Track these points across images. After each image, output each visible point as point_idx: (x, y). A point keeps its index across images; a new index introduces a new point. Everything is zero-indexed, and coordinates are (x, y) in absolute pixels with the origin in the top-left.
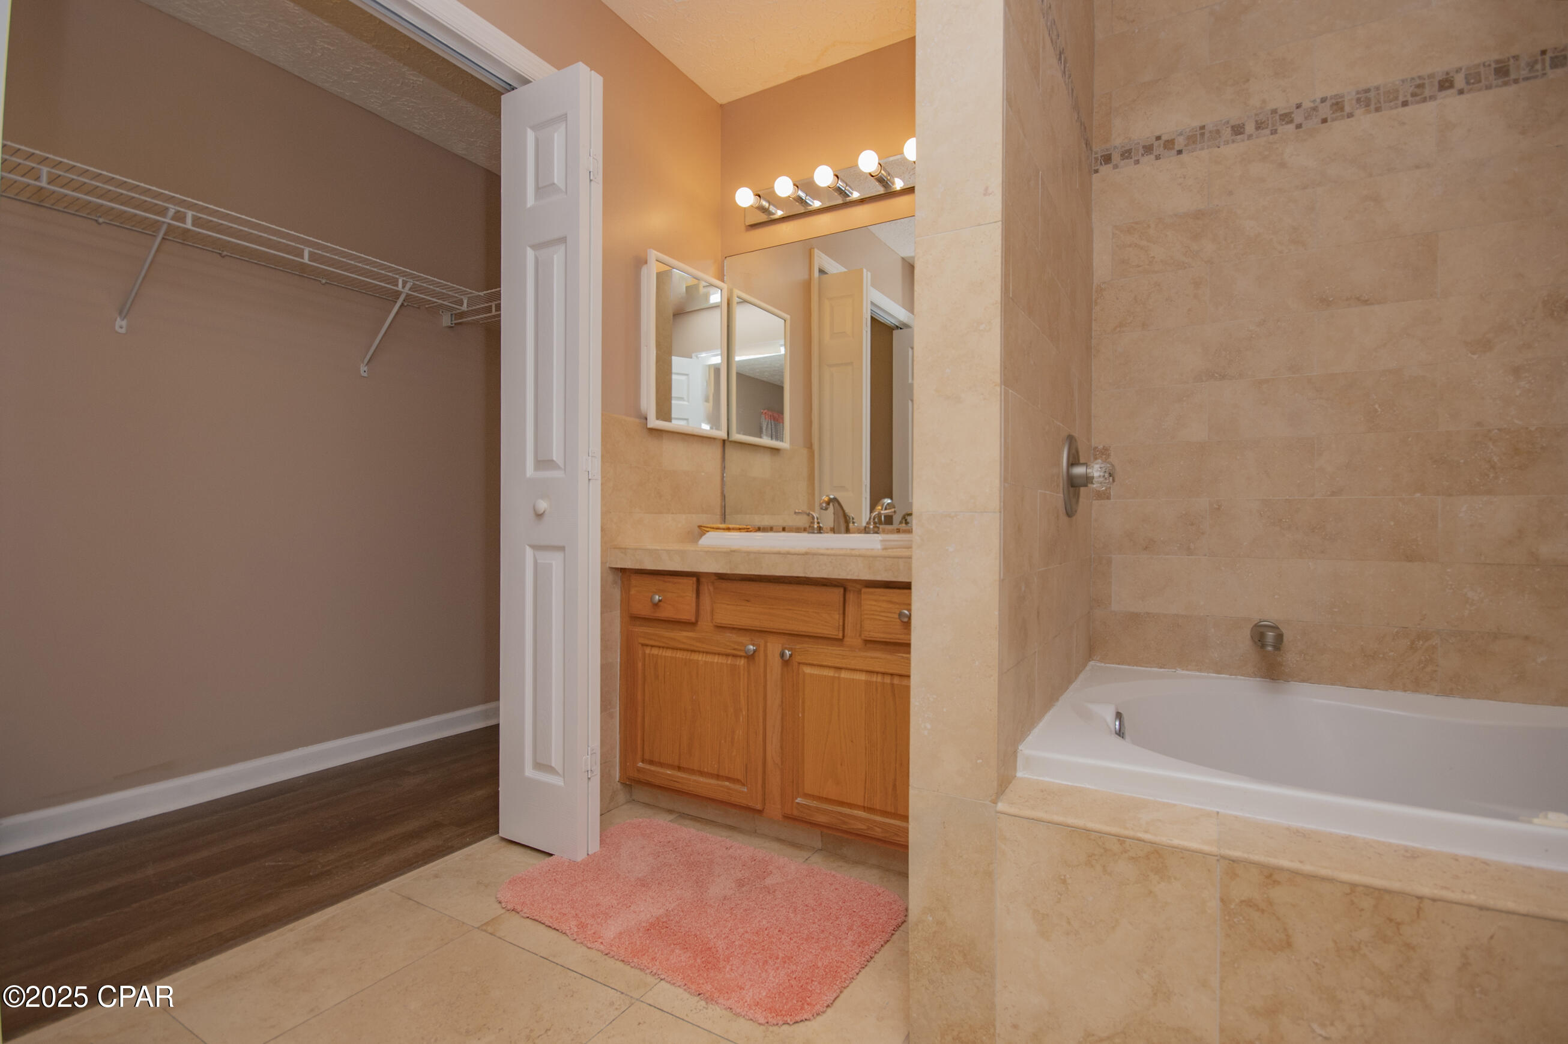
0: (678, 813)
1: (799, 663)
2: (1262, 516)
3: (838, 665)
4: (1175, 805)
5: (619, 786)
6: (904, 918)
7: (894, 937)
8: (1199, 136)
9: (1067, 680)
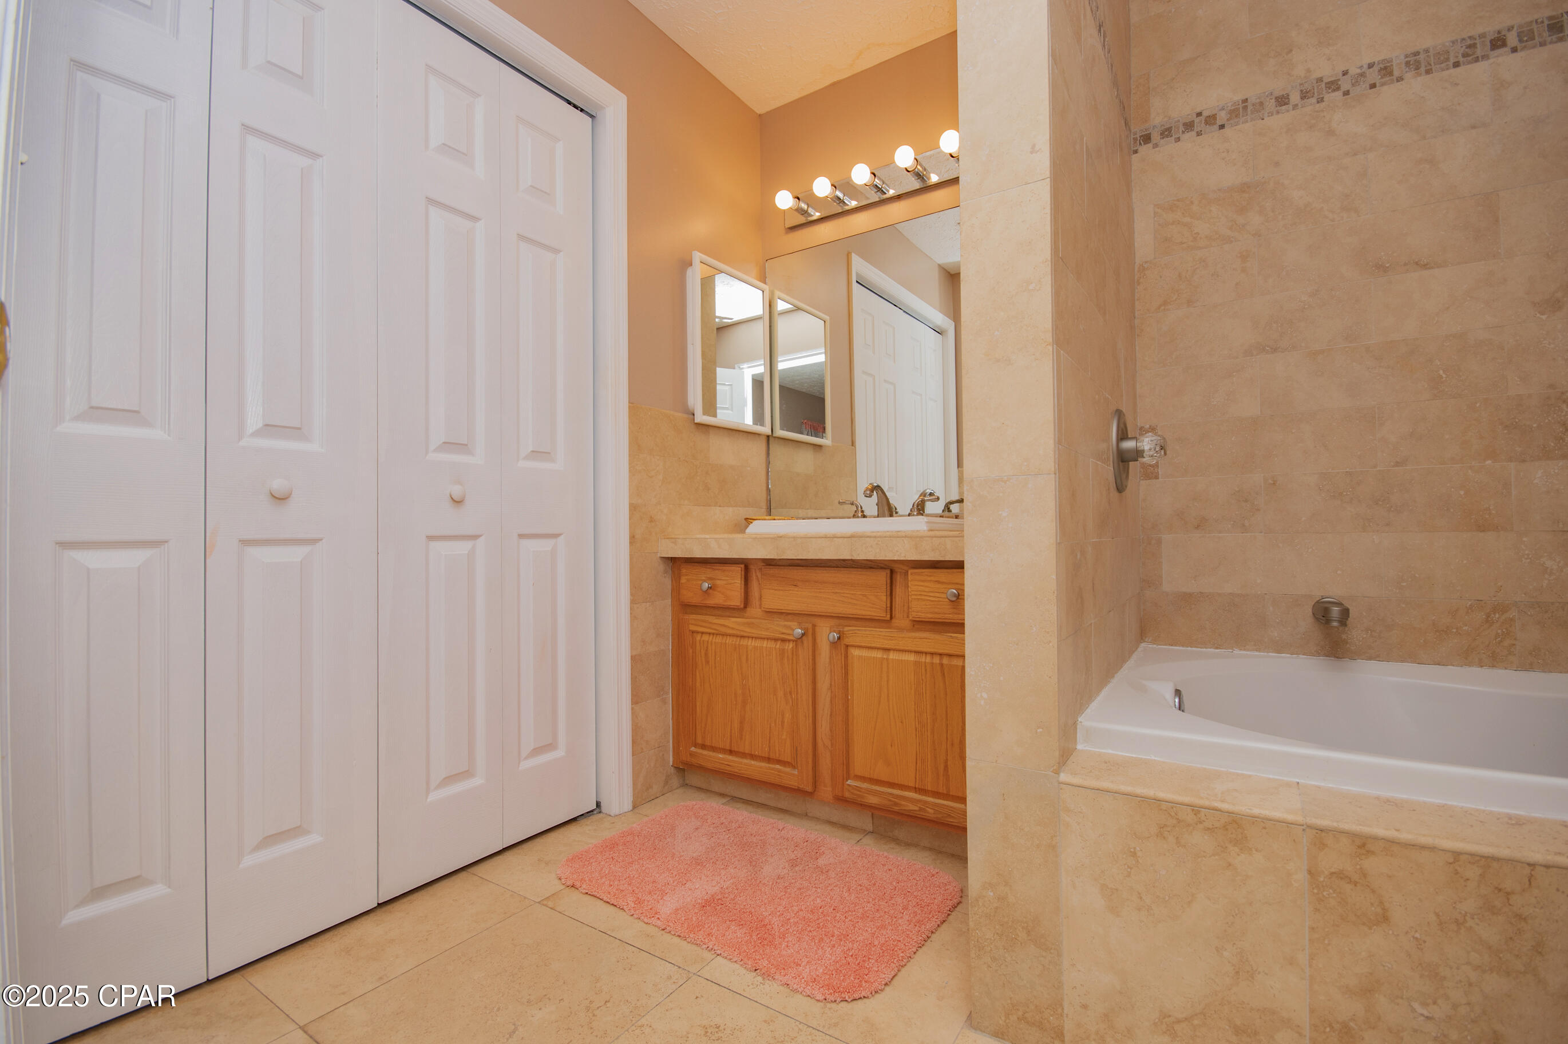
0: (729, 796)
1: (847, 646)
2: (1320, 490)
3: (887, 646)
4: (1250, 776)
5: (672, 770)
6: (960, 899)
7: (950, 917)
8: (1241, 110)
9: (1121, 659)
